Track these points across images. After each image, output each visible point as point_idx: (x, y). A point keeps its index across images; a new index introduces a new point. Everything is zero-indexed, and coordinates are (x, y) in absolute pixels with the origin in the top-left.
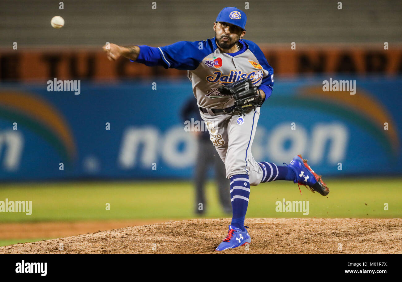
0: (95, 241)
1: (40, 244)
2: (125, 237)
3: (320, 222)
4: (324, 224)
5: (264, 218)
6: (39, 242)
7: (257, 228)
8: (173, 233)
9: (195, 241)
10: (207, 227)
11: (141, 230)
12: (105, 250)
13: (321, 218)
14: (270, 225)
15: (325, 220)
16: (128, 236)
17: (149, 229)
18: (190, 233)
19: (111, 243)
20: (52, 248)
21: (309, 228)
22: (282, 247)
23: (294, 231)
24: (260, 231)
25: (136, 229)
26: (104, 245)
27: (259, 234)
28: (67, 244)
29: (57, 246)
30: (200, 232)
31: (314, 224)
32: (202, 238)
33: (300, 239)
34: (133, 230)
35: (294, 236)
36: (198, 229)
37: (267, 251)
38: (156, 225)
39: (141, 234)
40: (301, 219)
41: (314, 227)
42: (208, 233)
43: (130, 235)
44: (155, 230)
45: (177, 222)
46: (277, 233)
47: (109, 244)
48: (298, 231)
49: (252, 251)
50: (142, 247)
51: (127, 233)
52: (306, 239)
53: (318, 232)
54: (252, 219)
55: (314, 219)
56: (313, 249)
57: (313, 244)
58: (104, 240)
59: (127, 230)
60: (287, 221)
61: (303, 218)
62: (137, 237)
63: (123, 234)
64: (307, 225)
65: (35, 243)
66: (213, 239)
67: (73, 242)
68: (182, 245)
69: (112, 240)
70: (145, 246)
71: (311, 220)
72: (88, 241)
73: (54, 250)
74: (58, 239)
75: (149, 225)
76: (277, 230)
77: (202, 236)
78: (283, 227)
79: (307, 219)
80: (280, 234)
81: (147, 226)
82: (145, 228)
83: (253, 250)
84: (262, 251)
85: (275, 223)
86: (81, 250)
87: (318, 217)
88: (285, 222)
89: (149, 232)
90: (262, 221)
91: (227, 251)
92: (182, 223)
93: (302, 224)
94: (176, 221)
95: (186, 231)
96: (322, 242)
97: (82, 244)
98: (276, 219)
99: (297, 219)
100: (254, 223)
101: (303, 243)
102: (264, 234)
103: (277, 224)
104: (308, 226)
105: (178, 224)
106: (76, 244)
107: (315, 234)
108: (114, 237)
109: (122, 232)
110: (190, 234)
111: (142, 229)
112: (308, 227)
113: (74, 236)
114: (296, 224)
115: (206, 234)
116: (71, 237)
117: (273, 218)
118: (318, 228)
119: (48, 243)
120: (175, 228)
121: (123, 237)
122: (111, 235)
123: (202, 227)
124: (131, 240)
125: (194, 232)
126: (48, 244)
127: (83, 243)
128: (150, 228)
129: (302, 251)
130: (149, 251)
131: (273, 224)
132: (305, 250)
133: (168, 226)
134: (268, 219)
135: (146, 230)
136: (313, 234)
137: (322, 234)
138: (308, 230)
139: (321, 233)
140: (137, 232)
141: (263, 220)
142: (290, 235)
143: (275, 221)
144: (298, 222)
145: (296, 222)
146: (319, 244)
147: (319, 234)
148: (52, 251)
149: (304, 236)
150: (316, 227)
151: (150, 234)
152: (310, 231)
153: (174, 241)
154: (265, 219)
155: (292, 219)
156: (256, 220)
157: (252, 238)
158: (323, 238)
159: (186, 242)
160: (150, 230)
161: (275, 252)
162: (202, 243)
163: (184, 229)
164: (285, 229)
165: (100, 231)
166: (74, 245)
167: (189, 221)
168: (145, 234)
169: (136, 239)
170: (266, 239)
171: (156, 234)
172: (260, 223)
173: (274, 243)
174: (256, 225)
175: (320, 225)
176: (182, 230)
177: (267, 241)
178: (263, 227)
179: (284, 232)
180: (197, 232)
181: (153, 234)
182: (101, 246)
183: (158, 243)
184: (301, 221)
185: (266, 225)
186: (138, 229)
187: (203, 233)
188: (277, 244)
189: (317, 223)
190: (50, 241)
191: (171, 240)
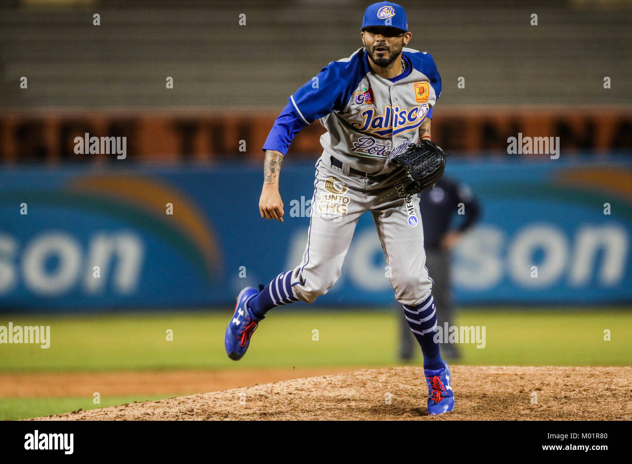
0: (249, 398)
1: (168, 403)
2: (294, 394)
3: (587, 372)
4: (592, 375)
5: (503, 365)
6: (167, 400)
7: (491, 381)
8: (365, 387)
10: (417, 378)
11: (318, 383)
12: (265, 412)
13: (589, 367)
14: (512, 376)
15: (594, 369)
16: (299, 392)
17: (330, 382)
18: (392, 388)
19: (273, 403)
20: (185, 409)
21: (570, 381)
22: (530, 409)
23: (547, 385)
24: (497, 386)
25: (311, 381)
26: (263, 406)
27: (495, 391)
28: (207, 403)
29: (193, 407)
30: (406, 386)
31: (577, 375)
32: (409, 396)
33: (556, 398)
34: (307, 383)
35: (547, 393)
36: (404, 382)
38: (341, 376)
39: (319, 389)
40: (557, 368)
41: (577, 380)
42: (419, 388)
43: (302, 390)
44: (338, 383)
45: (371, 372)
46: (521, 388)
47: (270, 404)
48: (553, 386)
50: (320, 409)
51: (297, 388)
52: (565, 397)
53: (584, 387)
54: (485, 368)
55: (577, 368)
56: (576, 412)
57: (575, 405)
58: (263, 398)
59: (297, 383)
60: (537, 370)
61: (562, 366)
62: (312, 393)
63: (291, 389)
64: (567, 377)
65: (159, 402)
67: (216, 400)
69: (276, 397)
70: (323, 407)
71: (573, 369)
72: (240, 399)
73: (188, 413)
74: (194, 396)
75: (331, 376)
76: (522, 383)
77: (409, 392)
78: (531, 380)
79: (567, 368)
80: (527, 390)
81: (327, 377)
82: (325, 380)
85: (519, 373)
86: (229, 412)
88: (535, 372)
89: (330, 386)
90: (499, 370)
92: (379, 373)
93: (560, 375)
94: (370, 370)
95: (385, 384)
96: (590, 403)
97: (230, 403)
98: (521, 367)
99: (551, 367)
100: (487, 372)
101: (561, 404)
102: (502, 390)
103: (522, 375)
104: (569, 379)
105: (374, 374)
106: (221, 403)
107: (579, 391)
108: (278, 393)
109: (290, 387)
110: (391, 390)
111: (319, 381)
112: (568, 380)
113: (218, 392)
114: (550, 375)
115: (416, 389)
116: (214, 393)
117: (516, 366)
118: (583, 381)
119: (179, 401)
120: (369, 380)
121: (291, 394)
122: (273, 391)
123: (408, 379)
124: (303, 398)
125: (398, 386)
126: (179, 404)
127: (232, 402)
128: (331, 380)
129: (560, 416)
131: (516, 375)
132: (564, 414)
133: (358, 377)
134: (508, 367)
135: (326, 383)
136: (576, 390)
137: (589, 390)
138: (569, 384)
139: (588, 388)
140: (312, 386)
141: (501, 368)
143: (520, 370)
144: (553, 372)
145: (551, 372)
146: (585, 406)
147: (585, 390)
148: (186, 414)
149: (563, 393)
150: (580, 380)
151: (332, 389)
152: (572, 385)
153: (367, 400)
154: (504, 367)
156: (490, 368)
157: (483, 395)
160: (331, 383)
161: (520, 416)
162: (410, 403)
163: (383, 382)
164: (534, 382)
165: (257, 384)
166: (218, 405)
167: (389, 369)
168: (324, 389)
169: (310, 397)
170: (505, 398)
171: (341, 389)
172: (496, 374)
173: (517, 404)
174: (490, 376)
175: (586, 377)
176: (379, 384)
177: (507, 401)
178: (500, 380)
179: (533, 387)
180: (401, 386)
181: (336, 389)
182: (259, 407)
183: (344, 402)
184: (559, 371)
185: (506, 377)
186: (314, 382)
187: (411, 387)
188: (522, 405)
189: (582, 374)
190: (182, 398)
191: (362, 398)
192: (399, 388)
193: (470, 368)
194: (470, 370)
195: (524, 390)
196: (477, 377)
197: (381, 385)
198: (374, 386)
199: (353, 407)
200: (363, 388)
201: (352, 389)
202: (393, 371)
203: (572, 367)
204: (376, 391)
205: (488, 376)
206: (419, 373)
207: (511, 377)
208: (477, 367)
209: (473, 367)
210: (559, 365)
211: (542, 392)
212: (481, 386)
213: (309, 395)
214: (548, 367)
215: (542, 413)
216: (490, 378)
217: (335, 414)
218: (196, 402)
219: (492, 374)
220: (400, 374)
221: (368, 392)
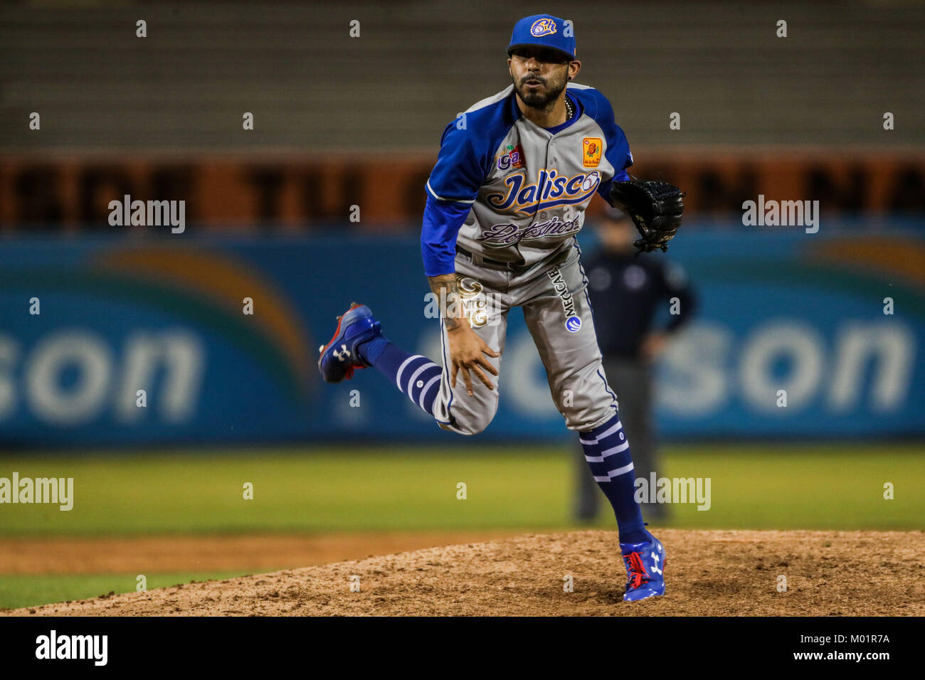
1: (240, 584)
2: (426, 571)
4: (863, 544)
5: (733, 529)
6: (239, 579)
8: (530, 560)
11: (462, 555)
12: (383, 597)
13: (858, 531)
14: (745, 545)
15: (865, 534)
16: (433, 568)
17: (478, 553)
18: (569, 562)
19: (395, 583)
20: (266, 592)
21: (831, 552)
22: (772, 593)
23: (797, 558)
24: (723, 559)
25: (451, 552)
26: (380, 588)
27: (719, 566)
28: (298, 583)
29: (277, 589)
30: (590, 559)
31: (840, 543)
32: (595, 573)
33: (810, 577)
34: (444, 554)
35: (798, 570)
37: (738, 602)
38: (496, 544)
39: (462, 564)
40: (812, 532)
41: (841, 551)
42: (610, 562)
43: (437, 564)
44: (491, 554)
45: (539, 538)
46: (760, 562)
47: (391, 585)
48: (806, 559)
49: (705, 603)
50: (464, 593)
51: (430, 561)
52: (824, 576)
53: (851, 561)
54: (705, 533)
55: (842, 533)
56: (840, 598)
58: (381, 575)
59: (430, 554)
60: (783, 536)
61: (818, 530)
62: (452, 569)
63: (421, 564)
64: (827, 546)
65: (228, 582)
66: (618, 575)
67: (311, 579)
69: (399, 575)
70: (469, 590)
71: (835, 534)
72: (346, 578)
73: (270, 598)
74: (279, 572)
75: (479, 544)
76: (761, 555)
77: (595, 568)
78: (773, 550)
79: (826, 533)
80: (767, 565)
81: (474, 545)
82: (471, 550)
83: (707, 600)
84: (727, 603)
85: (756, 541)
86: (329, 597)
87: (852, 528)
88: (779, 539)
89: (478, 558)
90: (727, 535)
91: (649, 602)
92: (550, 540)
93: (815, 543)
94: (537, 536)
95: (560, 556)
96: (860, 584)
97: (332, 583)
98: (758, 532)
99: (803, 531)
100: (709, 539)
101: (818, 586)
102: (731, 566)
103: (761, 542)
104: (829, 549)
105: (543, 541)
106: (318, 584)
107: (845, 566)
108: (402, 569)
109: (420, 559)
110: (568, 565)
111: (463, 552)
112: (828, 551)
113: (313, 568)
114: (801, 543)
115: (605, 564)
116: (308, 569)
117: (752, 530)
118: (851, 552)
119: (257, 581)
120: (536, 550)
121: (421, 570)
122: (395, 566)
123: (594, 548)
125: (578, 559)
126: (257, 584)
127: (335, 583)
128: (480, 551)
129: (815, 603)
130: (477, 601)
131: (752, 543)
132: (822, 600)
133: (519, 546)
134: (740, 532)
135: (472, 555)
136: (840, 566)
137: (858, 565)
138: (829, 556)
139: (857, 563)
140: (453, 560)
141: (730, 533)
142: (789, 567)
143: (757, 536)
144: (806, 539)
145: (802, 539)
147: (852, 566)
148: (267, 599)
149: (820, 570)
150: (846, 552)
151: (482, 563)
152: (833, 558)
153: (533, 580)
154: (734, 532)
156: (713, 533)
157: (704, 573)
158: (862, 575)
160: (479, 555)
161: (757, 604)
162: (595, 585)
163: (555, 553)
164: (778, 554)
165: (371, 556)
166: (314, 587)
168: (470, 563)
169: (449, 574)
170: (735, 577)
171: (494, 564)
172: (723, 542)
173: (754, 585)
174: (713, 545)
175: (854, 546)
176: (550, 556)
177: (739, 581)
178: (728, 549)
179: (776, 561)
180: (583, 559)
181: (488, 564)
182: (374, 589)
183: (499, 583)
184: (814, 537)
185: (737, 546)
186: (454, 552)
187: (598, 561)
188: (760, 588)
189: (848, 542)
190: (260, 577)
191: (526, 577)
192: (580, 561)
193: (684, 533)
194: (683, 535)
195: (763, 565)
196: (694, 546)
197: (553, 558)
198: (542, 559)
200: (526, 562)
201: (512, 564)
202: (570, 537)
203: (834, 532)
204: (546, 567)
205: (711, 545)
206: (611, 541)
207: (744, 547)
208: (694, 532)
209: (687, 531)
212: (699, 559)
213: (448, 572)
214: (799, 531)
215: (790, 599)
216: (714, 548)
217: (486, 600)
218: (282, 583)
219: (716, 542)
220: (582, 541)
221: (534, 568)
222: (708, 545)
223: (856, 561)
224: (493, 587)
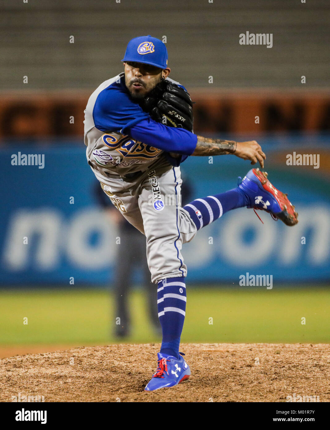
3: (296, 349)
4: (301, 352)
5: (215, 343)
7: (204, 358)
8: (82, 364)
9: (114, 376)
10: (132, 355)
11: (36, 360)
13: (298, 343)
14: (224, 353)
15: (303, 346)
16: (17, 369)
18: (107, 365)
21: (280, 357)
22: (241, 385)
24: (209, 363)
25: (28, 359)
27: (207, 367)
30: (121, 363)
31: (287, 352)
32: (124, 373)
33: (267, 374)
34: (25, 360)
35: (258, 370)
36: (119, 359)
37: (219, 391)
38: (58, 353)
39: (36, 366)
40: (268, 345)
41: (287, 357)
42: (134, 365)
43: (20, 367)
44: (55, 360)
46: (233, 364)
48: (264, 362)
49: (197, 391)
50: (37, 385)
51: (15, 365)
52: (276, 373)
53: (293, 363)
54: (197, 345)
55: (287, 345)
56: (286, 388)
57: (285, 381)
59: (15, 360)
60: (248, 347)
61: (272, 343)
62: (30, 370)
64: (277, 353)
66: (140, 373)
68: (95, 383)
70: (41, 384)
71: (283, 346)
75: (48, 353)
76: (234, 360)
78: (242, 356)
79: (277, 345)
80: (238, 366)
81: (44, 354)
83: (198, 390)
84: (212, 391)
85: (230, 350)
87: (293, 342)
88: (246, 349)
89: (47, 363)
91: (160, 391)
92: (95, 351)
93: (270, 352)
94: (86, 348)
95: (101, 361)
96: (299, 379)
98: (232, 344)
99: (262, 344)
100: (199, 349)
101: (272, 380)
102: (214, 367)
103: (234, 351)
104: (278, 355)
105: (90, 352)
107: (289, 367)
110: (106, 367)
111: (37, 358)
112: (278, 357)
115: (130, 366)
117: (228, 343)
118: (293, 357)
120: (85, 357)
121: (9, 371)
123: (124, 356)
124: (20, 375)
125: (113, 363)
128: (48, 358)
129: (270, 391)
130: (46, 391)
131: (228, 352)
132: (274, 389)
133: (74, 354)
134: (220, 344)
135: (43, 361)
136: (286, 366)
137: (298, 366)
138: (279, 360)
139: (298, 365)
140: (30, 364)
141: (213, 345)
142: (252, 368)
143: (231, 347)
144: (264, 348)
145: (261, 349)
146: (295, 381)
147: (294, 367)
149: (273, 369)
150: (290, 357)
151: (50, 366)
152: (282, 362)
153: (83, 377)
154: (216, 344)
155: (255, 344)
156: (203, 345)
157: (196, 372)
158: (301, 372)
159: (102, 377)
160: (48, 361)
161: (231, 392)
162: (124, 380)
163: (98, 359)
164: (245, 359)
167: (105, 347)
168: (42, 366)
169: (28, 374)
170: (217, 374)
171: (58, 366)
172: (208, 351)
174: (203, 353)
175: (295, 354)
176: (95, 361)
177: (219, 377)
178: (212, 356)
179: (244, 363)
180: (116, 363)
181: (53, 366)
183: (61, 379)
184: (269, 348)
185: (218, 353)
186: (32, 359)
187: (126, 364)
188: (233, 382)
189: (291, 351)
191: (79, 375)
192: (114, 365)
193: (183, 345)
194: (183, 347)
195: (235, 366)
196: (190, 354)
197: (97, 362)
198: (90, 363)
199: (69, 384)
200: (79, 365)
202: (108, 348)
203: (282, 344)
204: (92, 368)
205: (201, 353)
206: (134, 351)
207: (222, 354)
208: (189, 345)
209: (186, 344)
210: (270, 341)
211: (253, 368)
212: (193, 362)
213: (27, 371)
214: (258, 344)
215: (253, 389)
216: (203, 355)
217: (52, 390)
219: (204, 351)
220: (115, 351)
221: (84, 369)
222: (199, 353)
223: (296, 364)
224: (57, 381)
